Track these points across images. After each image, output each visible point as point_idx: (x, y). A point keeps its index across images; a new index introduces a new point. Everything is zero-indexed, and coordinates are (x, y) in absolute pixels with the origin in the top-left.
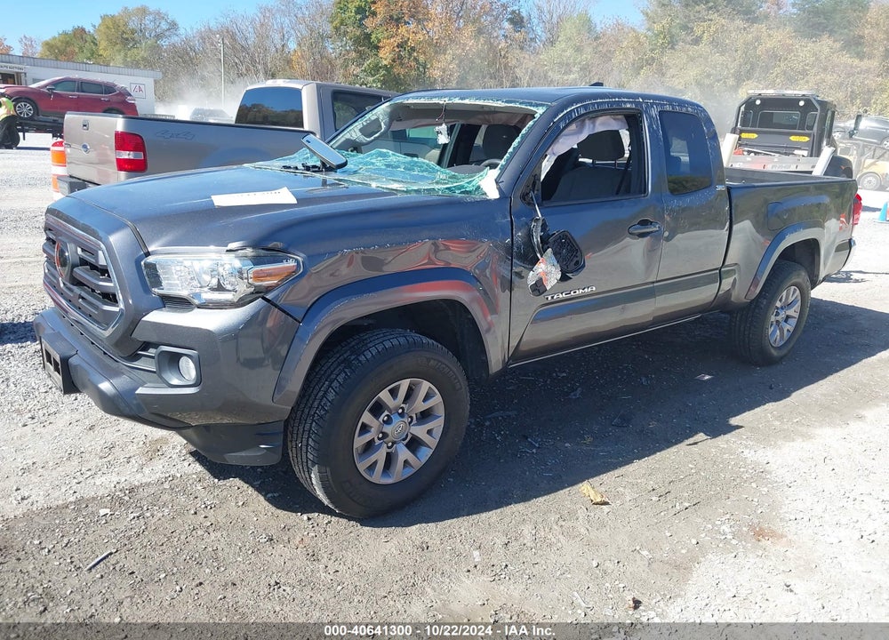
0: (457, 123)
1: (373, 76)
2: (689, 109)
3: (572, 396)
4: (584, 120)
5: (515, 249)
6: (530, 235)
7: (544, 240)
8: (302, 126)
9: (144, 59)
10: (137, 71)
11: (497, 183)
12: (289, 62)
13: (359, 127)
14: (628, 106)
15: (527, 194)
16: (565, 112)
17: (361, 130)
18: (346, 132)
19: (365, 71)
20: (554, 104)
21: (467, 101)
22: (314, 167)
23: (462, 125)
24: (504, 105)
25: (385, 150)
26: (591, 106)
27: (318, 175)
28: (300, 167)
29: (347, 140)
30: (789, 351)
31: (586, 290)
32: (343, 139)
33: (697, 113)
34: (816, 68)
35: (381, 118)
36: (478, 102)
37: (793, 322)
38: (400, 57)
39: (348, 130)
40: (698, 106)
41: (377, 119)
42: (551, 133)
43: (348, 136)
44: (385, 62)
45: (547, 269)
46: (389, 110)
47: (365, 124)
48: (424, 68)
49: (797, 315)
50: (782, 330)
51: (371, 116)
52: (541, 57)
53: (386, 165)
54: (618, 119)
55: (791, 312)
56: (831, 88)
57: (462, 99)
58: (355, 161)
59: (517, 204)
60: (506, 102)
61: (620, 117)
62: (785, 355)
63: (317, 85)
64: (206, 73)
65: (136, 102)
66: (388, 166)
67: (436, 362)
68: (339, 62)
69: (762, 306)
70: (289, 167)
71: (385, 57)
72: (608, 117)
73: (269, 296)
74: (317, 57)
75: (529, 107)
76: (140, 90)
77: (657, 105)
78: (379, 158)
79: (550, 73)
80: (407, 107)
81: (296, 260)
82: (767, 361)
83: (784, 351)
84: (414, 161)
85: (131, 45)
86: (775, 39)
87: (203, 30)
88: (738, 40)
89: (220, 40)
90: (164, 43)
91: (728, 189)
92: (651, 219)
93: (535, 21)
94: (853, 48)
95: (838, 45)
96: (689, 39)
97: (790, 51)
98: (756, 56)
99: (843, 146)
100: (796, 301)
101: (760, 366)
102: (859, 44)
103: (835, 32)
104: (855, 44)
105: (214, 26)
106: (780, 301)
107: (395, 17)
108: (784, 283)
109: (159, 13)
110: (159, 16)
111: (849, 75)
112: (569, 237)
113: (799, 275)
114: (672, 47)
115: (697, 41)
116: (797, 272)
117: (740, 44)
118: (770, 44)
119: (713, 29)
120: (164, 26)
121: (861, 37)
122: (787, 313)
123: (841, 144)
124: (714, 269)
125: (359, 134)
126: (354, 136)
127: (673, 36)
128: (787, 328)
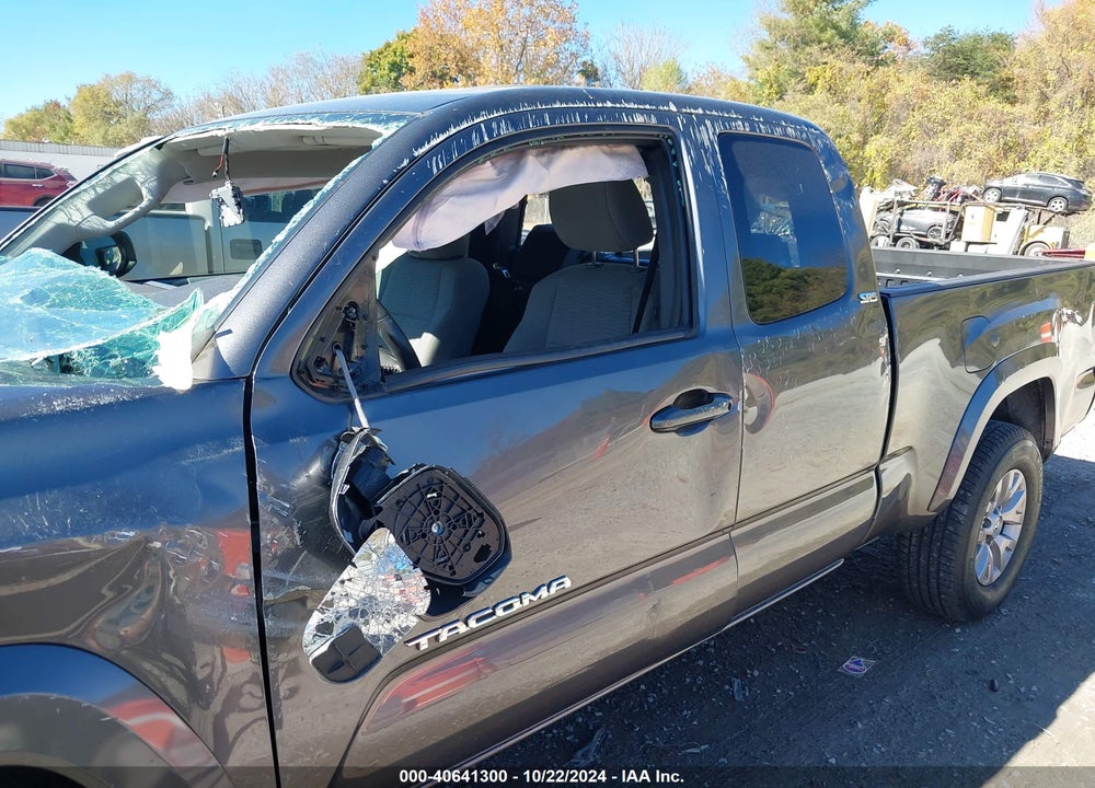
2: (789, 132)
9: (129, 136)
14: (639, 119)
16: (453, 131)
17: (92, 205)
20: (427, 114)
30: (1012, 588)
31: (544, 593)
33: (808, 140)
34: (958, 118)
35: (140, 179)
37: (1015, 532)
40: (809, 126)
41: (130, 181)
47: (100, 190)
49: (1018, 518)
50: (996, 549)
51: (115, 173)
54: (622, 155)
55: (1010, 516)
56: (979, 140)
61: (626, 149)
62: (1006, 596)
69: (961, 518)
72: (593, 149)
75: (369, 126)
77: (713, 120)
82: (974, 611)
83: (1003, 589)
85: (115, 120)
86: (904, 84)
87: (202, 98)
88: (860, 87)
89: (220, 109)
90: (155, 116)
91: (885, 299)
92: (711, 390)
93: (612, 73)
94: (1000, 92)
95: (982, 90)
96: (800, 87)
97: (924, 98)
98: (884, 106)
99: (1000, 211)
100: (1018, 495)
101: (961, 624)
102: (1007, 87)
103: (978, 74)
104: (1003, 88)
105: (215, 92)
106: (993, 500)
107: (439, 74)
108: (999, 468)
109: (149, 81)
110: (150, 84)
111: (1000, 123)
112: (451, 482)
113: (1024, 449)
114: (781, 98)
115: (810, 89)
116: (1020, 445)
117: (863, 91)
118: (899, 90)
119: (828, 74)
120: (156, 96)
121: (1009, 79)
122: (1004, 519)
123: (997, 209)
124: (868, 469)
125: (87, 212)
126: (77, 218)
127: (781, 85)
128: (1003, 543)
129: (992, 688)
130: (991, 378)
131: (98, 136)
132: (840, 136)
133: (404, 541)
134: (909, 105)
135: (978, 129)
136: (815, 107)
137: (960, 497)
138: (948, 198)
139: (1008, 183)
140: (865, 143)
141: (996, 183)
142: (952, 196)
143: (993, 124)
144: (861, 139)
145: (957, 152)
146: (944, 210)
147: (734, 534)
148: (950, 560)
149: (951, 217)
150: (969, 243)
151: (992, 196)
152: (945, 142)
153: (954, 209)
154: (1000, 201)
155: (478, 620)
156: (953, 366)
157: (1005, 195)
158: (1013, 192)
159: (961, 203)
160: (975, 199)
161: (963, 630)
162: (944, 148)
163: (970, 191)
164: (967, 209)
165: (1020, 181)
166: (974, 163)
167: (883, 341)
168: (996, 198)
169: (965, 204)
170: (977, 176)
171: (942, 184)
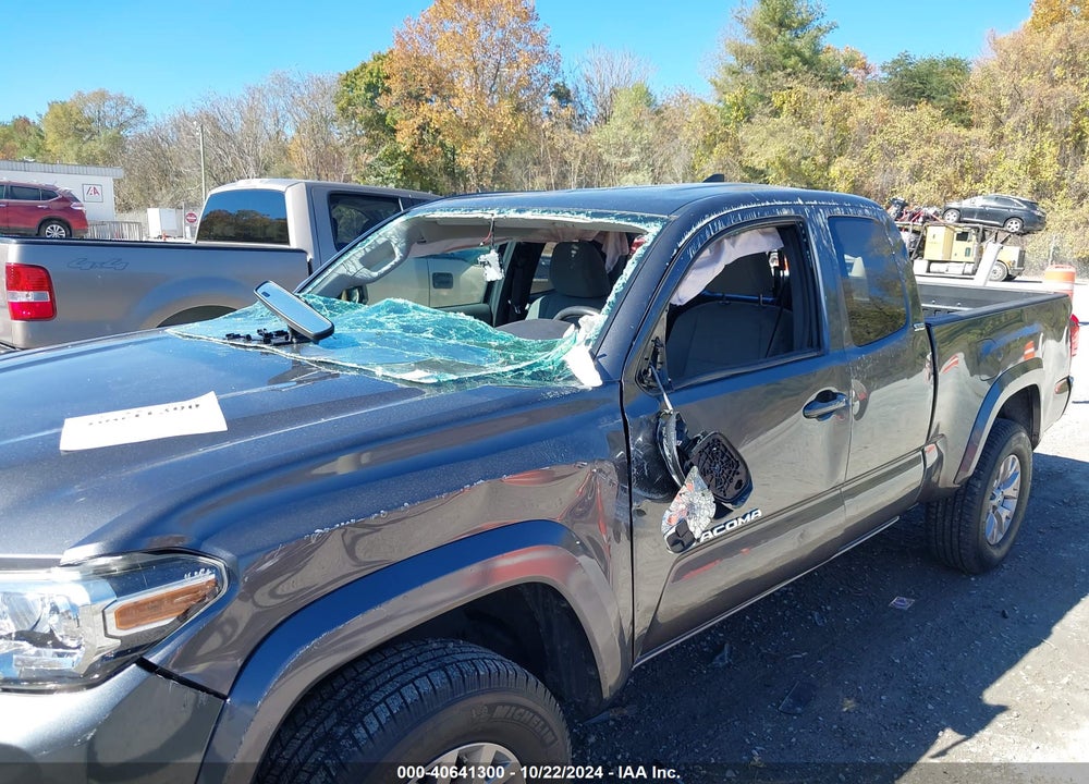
0: (510, 242)
1: (391, 165)
2: (866, 211)
3: (717, 661)
4: (721, 241)
5: (635, 471)
6: (656, 440)
7: (683, 452)
8: (287, 242)
9: (103, 153)
10: (93, 169)
11: (594, 357)
12: (285, 152)
13: (360, 256)
14: (785, 212)
15: (646, 372)
16: (694, 230)
17: (362, 261)
18: (338, 264)
19: (380, 160)
20: (674, 217)
21: (528, 215)
22: (280, 333)
23: (518, 245)
24: (589, 220)
25: (400, 301)
26: (733, 216)
27: (282, 352)
28: (255, 335)
29: (342, 277)
30: (1011, 548)
31: (748, 518)
32: (335, 275)
33: (877, 216)
34: (917, 141)
35: (394, 241)
36: (546, 216)
37: (1013, 504)
38: (421, 141)
39: (341, 261)
41: (388, 243)
42: (675, 265)
43: (342, 270)
44: (403, 149)
45: (693, 504)
46: (405, 228)
47: (368, 250)
48: (453, 154)
49: (1015, 494)
50: (999, 517)
51: (377, 238)
52: (594, 137)
53: (402, 327)
54: (769, 234)
55: (1009, 491)
56: (937, 162)
57: (520, 211)
58: (350, 320)
59: (633, 392)
60: (594, 215)
61: (771, 230)
62: (1007, 555)
63: (307, 185)
64: (182, 169)
65: (84, 209)
66: (406, 329)
67: (507, 708)
68: (347, 150)
69: (976, 490)
70: (238, 336)
71: (404, 141)
72: (755, 232)
73: (154, 659)
74: (321, 144)
75: (634, 224)
76: (96, 192)
77: (824, 207)
78: (392, 315)
79: (605, 156)
80: (434, 222)
81: (213, 568)
82: (985, 565)
83: (1005, 548)
84: (449, 319)
85: (87, 137)
86: (867, 108)
87: (177, 116)
88: (825, 111)
89: (199, 128)
90: (129, 133)
91: (928, 327)
92: (834, 390)
93: (584, 94)
94: (955, 115)
95: (938, 113)
96: (767, 110)
97: (885, 122)
98: (846, 129)
99: (959, 231)
100: (1015, 475)
101: (975, 575)
102: (962, 111)
103: (934, 98)
104: (958, 112)
105: (191, 111)
106: (997, 478)
107: (414, 94)
108: (1003, 453)
109: (121, 98)
110: (122, 101)
111: (956, 147)
112: (724, 441)
113: (1020, 438)
114: (748, 121)
115: (776, 113)
116: (1018, 435)
117: (827, 115)
118: (861, 114)
119: (794, 98)
120: (129, 113)
121: (964, 103)
122: (1005, 494)
123: (957, 229)
124: (917, 450)
125: (360, 266)
126: (353, 270)
127: (748, 108)
128: (1005, 513)
129: (1004, 616)
130: (998, 386)
131: (72, 154)
132: (805, 158)
133: (703, 473)
134: (870, 128)
135: (937, 152)
136: (782, 130)
137: (976, 475)
138: (910, 219)
139: (966, 204)
140: (829, 164)
141: (954, 205)
142: (914, 216)
143: (950, 147)
144: (825, 160)
145: (916, 174)
146: (907, 230)
147: (843, 490)
148: (968, 522)
149: (913, 236)
150: (931, 262)
151: (951, 217)
152: (906, 163)
153: (917, 229)
154: (959, 221)
155: (718, 531)
156: (972, 375)
157: (963, 215)
158: (971, 213)
159: (923, 223)
160: (935, 220)
161: (977, 580)
162: (905, 169)
163: (931, 211)
164: (929, 229)
165: (978, 203)
166: (932, 185)
167: (929, 357)
168: (955, 219)
169: (926, 224)
170: (936, 197)
171: (904, 205)
